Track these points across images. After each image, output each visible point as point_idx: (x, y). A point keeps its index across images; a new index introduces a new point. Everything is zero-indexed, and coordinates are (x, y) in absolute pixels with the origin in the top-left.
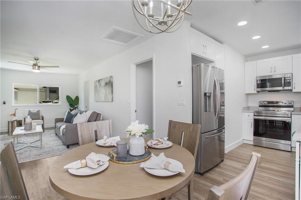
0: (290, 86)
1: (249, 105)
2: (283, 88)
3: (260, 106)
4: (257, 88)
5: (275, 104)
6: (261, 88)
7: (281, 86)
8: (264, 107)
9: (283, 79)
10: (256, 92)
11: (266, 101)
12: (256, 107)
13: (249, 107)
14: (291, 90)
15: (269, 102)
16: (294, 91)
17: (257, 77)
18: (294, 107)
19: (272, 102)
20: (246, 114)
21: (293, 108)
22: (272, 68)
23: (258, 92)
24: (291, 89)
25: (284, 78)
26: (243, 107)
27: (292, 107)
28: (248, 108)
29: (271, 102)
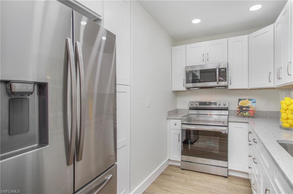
0: (226, 81)
1: (178, 107)
2: (218, 84)
3: (190, 109)
4: (186, 83)
5: (208, 106)
6: (192, 82)
7: (215, 81)
8: (196, 109)
9: (217, 70)
10: (185, 89)
11: (197, 102)
12: (186, 109)
13: (177, 110)
14: (226, 87)
15: (201, 103)
16: (230, 87)
17: (186, 67)
18: (229, 109)
19: (205, 103)
20: (173, 122)
21: (228, 111)
22: (204, 55)
23: (188, 88)
24: (227, 84)
25: (220, 69)
26: (168, 112)
27: (226, 109)
28: (176, 112)
29: (203, 102)
